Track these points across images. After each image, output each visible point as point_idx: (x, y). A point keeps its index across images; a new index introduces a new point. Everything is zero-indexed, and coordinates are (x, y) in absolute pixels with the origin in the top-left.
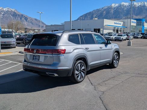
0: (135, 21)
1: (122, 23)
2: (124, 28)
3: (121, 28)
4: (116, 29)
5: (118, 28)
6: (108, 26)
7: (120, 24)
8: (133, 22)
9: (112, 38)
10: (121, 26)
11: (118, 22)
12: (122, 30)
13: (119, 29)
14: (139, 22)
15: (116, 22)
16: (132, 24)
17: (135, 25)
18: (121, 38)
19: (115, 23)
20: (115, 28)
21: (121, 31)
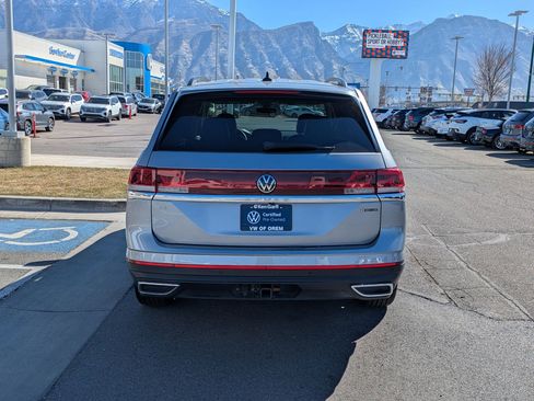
0: (121, 50)
1: (77, 53)
2: (85, 74)
3: (75, 73)
4: (58, 74)
5: (64, 71)
6: (27, 60)
7: (72, 57)
8: (114, 53)
9: (69, 109)
10: (73, 62)
11: (62, 48)
12: (79, 78)
13: (69, 76)
14: (132, 55)
15: (56, 46)
16: (113, 60)
17: (120, 62)
18: (104, 109)
19: (53, 52)
20: (53, 70)
21: (74, 82)
